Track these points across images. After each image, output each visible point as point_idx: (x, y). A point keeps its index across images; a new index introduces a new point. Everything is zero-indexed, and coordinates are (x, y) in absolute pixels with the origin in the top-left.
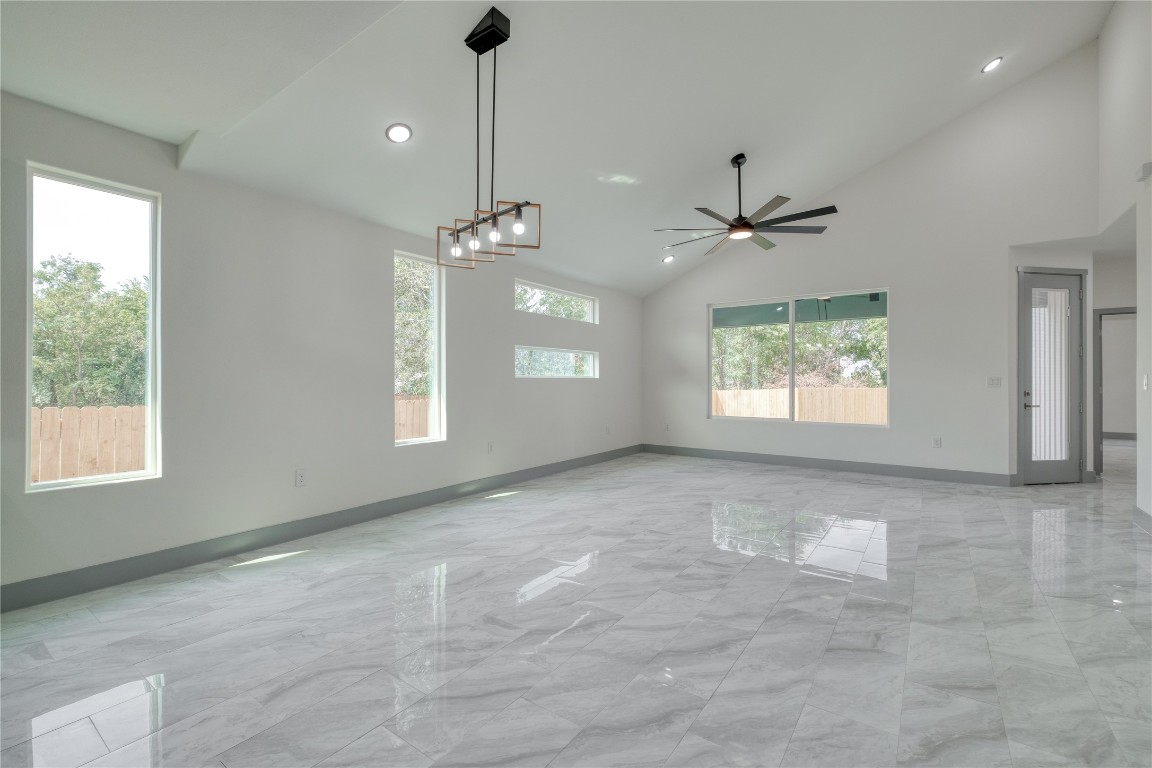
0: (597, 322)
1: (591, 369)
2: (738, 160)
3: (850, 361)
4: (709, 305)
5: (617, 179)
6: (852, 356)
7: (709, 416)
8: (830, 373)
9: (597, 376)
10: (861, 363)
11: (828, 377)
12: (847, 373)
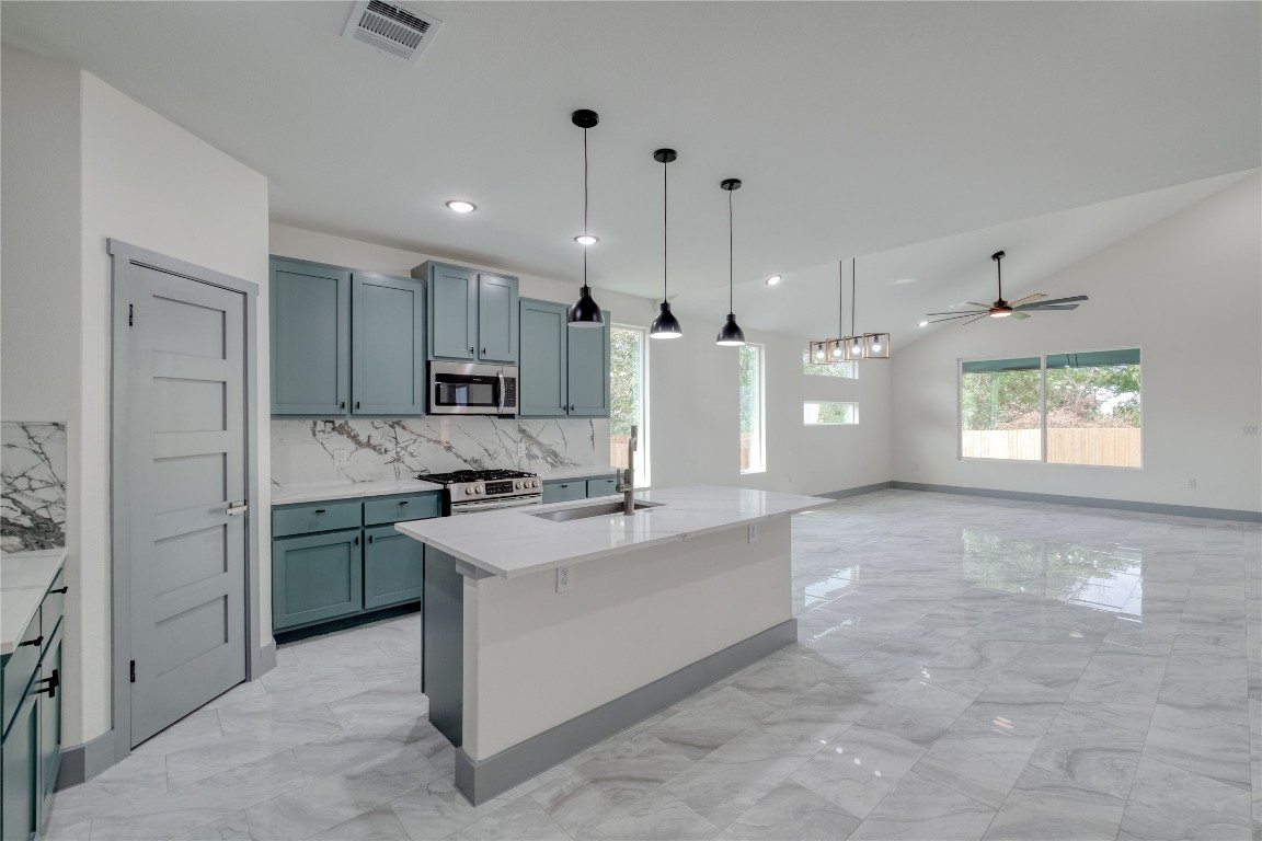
0: (857, 378)
1: (851, 416)
2: (998, 256)
3: (1110, 393)
4: (958, 360)
5: (900, 282)
6: (1113, 387)
7: (960, 457)
8: (1083, 410)
9: (857, 422)
10: (1127, 396)
11: (1080, 414)
12: (1107, 408)
